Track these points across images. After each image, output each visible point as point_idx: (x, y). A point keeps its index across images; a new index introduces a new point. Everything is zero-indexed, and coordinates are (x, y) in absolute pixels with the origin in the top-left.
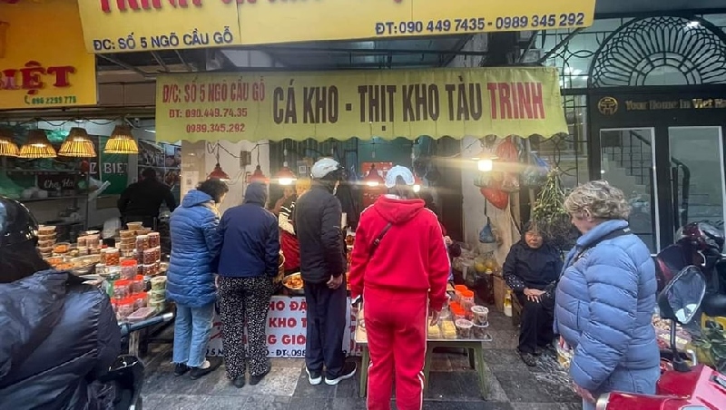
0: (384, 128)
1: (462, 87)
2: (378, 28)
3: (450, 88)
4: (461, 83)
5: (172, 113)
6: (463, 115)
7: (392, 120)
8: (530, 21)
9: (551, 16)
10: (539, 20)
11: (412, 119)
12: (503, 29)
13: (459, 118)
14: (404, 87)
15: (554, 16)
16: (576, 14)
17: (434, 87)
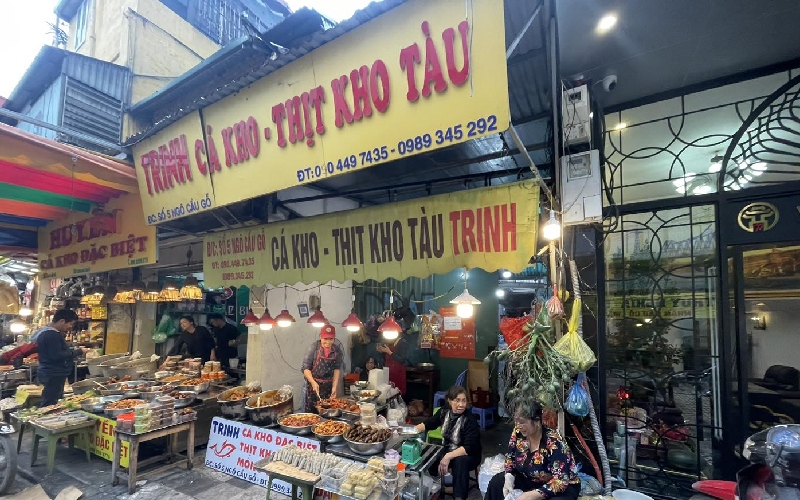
0: (355, 271)
1: (424, 220)
2: (299, 176)
3: (412, 223)
4: (424, 215)
5: (214, 265)
6: (425, 253)
7: (362, 262)
8: (435, 138)
9: (456, 128)
10: (444, 136)
11: (379, 261)
12: (407, 154)
13: (422, 257)
14: (370, 226)
15: (460, 126)
16: (486, 119)
17: (397, 224)
